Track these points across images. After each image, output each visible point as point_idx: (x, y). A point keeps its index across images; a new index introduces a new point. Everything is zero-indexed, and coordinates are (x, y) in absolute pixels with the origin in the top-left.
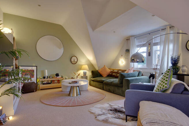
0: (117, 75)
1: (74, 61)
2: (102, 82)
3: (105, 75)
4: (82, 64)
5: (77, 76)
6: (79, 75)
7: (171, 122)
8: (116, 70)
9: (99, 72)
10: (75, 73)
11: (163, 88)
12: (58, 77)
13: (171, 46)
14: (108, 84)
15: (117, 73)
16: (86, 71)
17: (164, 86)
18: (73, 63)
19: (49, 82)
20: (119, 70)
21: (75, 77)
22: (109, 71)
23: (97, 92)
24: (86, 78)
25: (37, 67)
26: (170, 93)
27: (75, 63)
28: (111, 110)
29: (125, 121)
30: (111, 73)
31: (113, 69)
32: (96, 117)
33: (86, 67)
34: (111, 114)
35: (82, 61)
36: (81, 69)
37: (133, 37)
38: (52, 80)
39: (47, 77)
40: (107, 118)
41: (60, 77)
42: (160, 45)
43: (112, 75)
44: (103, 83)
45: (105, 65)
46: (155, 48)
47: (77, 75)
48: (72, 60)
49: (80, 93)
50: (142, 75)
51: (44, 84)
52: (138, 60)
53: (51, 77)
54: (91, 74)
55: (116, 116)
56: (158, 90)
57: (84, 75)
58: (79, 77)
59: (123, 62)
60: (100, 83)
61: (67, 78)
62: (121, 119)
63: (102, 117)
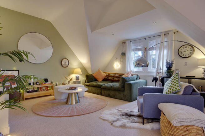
0: (114, 79)
1: (65, 64)
2: (99, 87)
3: (100, 79)
4: (74, 67)
5: (69, 82)
6: (71, 80)
7: (198, 118)
8: (112, 73)
9: (94, 76)
10: (66, 78)
11: (175, 90)
12: (47, 83)
13: (165, 52)
14: (107, 89)
15: (114, 77)
16: (78, 75)
17: (176, 88)
18: (64, 66)
19: (35, 89)
20: (116, 74)
21: (67, 82)
22: (104, 75)
23: (96, 98)
24: (79, 82)
25: (19, 71)
26: (182, 94)
27: (67, 66)
28: (123, 115)
29: (142, 124)
30: (106, 77)
31: (108, 73)
32: (112, 124)
33: (79, 70)
34: (125, 119)
35: (74, 65)
36: (73, 73)
37: (129, 41)
38: (38, 87)
39: (33, 83)
40: (124, 124)
41: (50, 83)
42: (156, 50)
43: (108, 79)
44: (101, 87)
45: (99, 69)
46: (150, 52)
47: (69, 80)
48: (63, 63)
49: (79, 100)
50: (140, 79)
51: (28, 92)
52: (143, 65)
53: (37, 83)
54: (85, 78)
55: (131, 120)
56: (170, 92)
57: (76, 80)
58: (71, 82)
59: (118, 66)
60: (97, 88)
61: (57, 83)
62: (137, 122)
63: (119, 123)
